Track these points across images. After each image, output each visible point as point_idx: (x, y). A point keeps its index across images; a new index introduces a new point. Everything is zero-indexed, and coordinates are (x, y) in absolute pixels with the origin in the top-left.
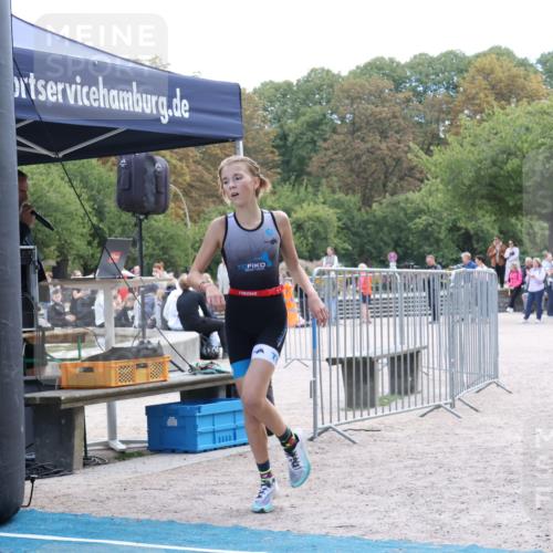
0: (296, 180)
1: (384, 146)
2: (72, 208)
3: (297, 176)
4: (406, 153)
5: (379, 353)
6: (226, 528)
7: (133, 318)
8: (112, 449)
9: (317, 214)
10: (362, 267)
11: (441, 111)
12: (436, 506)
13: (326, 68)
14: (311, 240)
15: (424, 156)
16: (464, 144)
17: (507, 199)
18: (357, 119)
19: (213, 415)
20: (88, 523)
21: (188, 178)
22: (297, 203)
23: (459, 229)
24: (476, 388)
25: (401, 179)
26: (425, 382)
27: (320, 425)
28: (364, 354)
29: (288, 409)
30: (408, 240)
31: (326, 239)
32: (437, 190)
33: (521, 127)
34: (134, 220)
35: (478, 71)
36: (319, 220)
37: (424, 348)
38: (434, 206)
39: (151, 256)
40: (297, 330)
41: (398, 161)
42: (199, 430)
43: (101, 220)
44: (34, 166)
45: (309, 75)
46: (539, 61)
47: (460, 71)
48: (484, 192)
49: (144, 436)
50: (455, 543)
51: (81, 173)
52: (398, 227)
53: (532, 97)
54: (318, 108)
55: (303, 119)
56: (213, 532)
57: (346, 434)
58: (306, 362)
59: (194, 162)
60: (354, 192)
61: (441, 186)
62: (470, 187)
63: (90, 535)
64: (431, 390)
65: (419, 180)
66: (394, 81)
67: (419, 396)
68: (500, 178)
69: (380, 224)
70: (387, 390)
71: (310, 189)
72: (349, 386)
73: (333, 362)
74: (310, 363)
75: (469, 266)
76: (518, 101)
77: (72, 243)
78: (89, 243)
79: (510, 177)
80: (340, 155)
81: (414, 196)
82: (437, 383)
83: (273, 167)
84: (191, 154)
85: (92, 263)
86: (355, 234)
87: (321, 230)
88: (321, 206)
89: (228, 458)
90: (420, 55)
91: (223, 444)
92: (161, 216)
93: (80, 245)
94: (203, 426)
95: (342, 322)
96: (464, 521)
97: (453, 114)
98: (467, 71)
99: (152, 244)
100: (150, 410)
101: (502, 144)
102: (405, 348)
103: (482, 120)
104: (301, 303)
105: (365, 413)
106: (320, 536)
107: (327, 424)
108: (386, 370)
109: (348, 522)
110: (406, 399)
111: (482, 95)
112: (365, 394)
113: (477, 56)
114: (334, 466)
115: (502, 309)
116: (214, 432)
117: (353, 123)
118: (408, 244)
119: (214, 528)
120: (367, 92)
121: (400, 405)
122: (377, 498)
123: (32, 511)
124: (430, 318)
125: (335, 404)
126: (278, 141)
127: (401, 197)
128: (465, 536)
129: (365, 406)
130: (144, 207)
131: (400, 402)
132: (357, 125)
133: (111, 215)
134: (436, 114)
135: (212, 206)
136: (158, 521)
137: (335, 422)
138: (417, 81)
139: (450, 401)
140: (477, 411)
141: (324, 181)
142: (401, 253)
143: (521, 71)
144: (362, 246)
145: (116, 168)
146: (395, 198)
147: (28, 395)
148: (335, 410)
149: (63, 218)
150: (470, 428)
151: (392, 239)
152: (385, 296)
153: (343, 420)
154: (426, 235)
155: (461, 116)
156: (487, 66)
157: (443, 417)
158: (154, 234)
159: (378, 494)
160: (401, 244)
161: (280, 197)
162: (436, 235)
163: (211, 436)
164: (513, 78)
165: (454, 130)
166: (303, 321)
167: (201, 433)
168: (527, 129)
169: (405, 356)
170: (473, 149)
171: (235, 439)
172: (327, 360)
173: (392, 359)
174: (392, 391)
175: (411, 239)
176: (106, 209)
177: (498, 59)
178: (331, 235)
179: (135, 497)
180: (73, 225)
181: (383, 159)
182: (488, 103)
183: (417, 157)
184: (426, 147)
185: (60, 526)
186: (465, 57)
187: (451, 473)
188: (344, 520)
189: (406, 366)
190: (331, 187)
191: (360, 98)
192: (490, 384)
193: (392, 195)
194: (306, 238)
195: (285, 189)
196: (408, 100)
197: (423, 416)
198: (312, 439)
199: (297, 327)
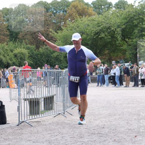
0: (14, 40)
5: (40, 97)
9: (22, 52)
13: (24, 4)
14: (19, 60)
15: (56, 34)
16: (68, 30)
22: (14, 48)
24: (71, 108)
25: (49, 40)
26: (55, 106)
27: (21, 120)
28: (36, 97)
29: (11, 116)
30: (51, 60)
33: (86, 24)
35: (73, 6)
36: (22, 53)
37: (55, 95)
40: (14, 89)
41: (48, 35)
46: (92, 4)
47: (67, 6)
52: (48, 56)
53: (90, 15)
57: (29, 123)
58: (17, 100)
60: (33, 44)
61: (61, 43)
64: (57, 108)
65: (54, 41)
66: (46, 9)
67: (53, 111)
69: (42, 55)
70: (43, 109)
71: (19, 43)
73: (25, 100)
76: (85, 16)
79: (83, 40)
82: (59, 106)
83: (7, 36)
86: (34, 58)
87: (23, 57)
88: (23, 49)
97: (65, 20)
98: (69, 6)
101: (80, 30)
102: (49, 95)
103: (74, 22)
105: (36, 117)
107: (23, 120)
108: (43, 103)
110: (49, 112)
111: (74, 14)
112: (36, 110)
113: (73, 2)
114: (26, 134)
118: (51, 62)
121: (47, 114)
129: (36, 114)
131: (47, 112)
134: (60, 20)
137: (26, 119)
138: (54, 9)
139: (63, 112)
140: (72, 115)
141: (23, 41)
143: (86, 7)
144: (36, 62)
146: (47, 47)
148: (26, 116)
150: (69, 121)
151: (46, 60)
153: (28, 119)
154: (57, 59)
155: (68, 21)
156: (76, 5)
157: (61, 117)
160: (49, 61)
161: (9, 46)
162: (60, 59)
164: (84, 9)
165: (65, 25)
168: (88, 25)
169: (49, 98)
170: (71, 31)
172: (24, 99)
173: (45, 99)
174: (45, 109)
175: (52, 60)
177: (79, 3)
178: (26, 59)
181: (43, 34)
182: (76, 17)
183: (53, 34)
186: (69, 2)
187: (63, 135)
189: (49, 101)
190: (26, 43)
192: (76, 106)
195: (11, 43)
196: (51, 15)
197: (54, 117)
198: (18, 125)
199: (14, 88)
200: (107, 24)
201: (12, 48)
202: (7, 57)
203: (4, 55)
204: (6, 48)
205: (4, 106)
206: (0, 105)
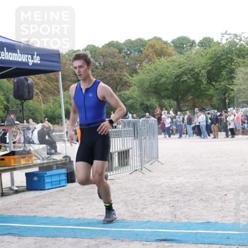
1: (115, 74)
4: (124, 76)
5: (114, 151)
6: (57, 218)
8: (12, 190)
11: (136, 61)
12: (135, 207)
13: (93, 45)
15: (131, 78)
16: (145, 73)
17: (161, 93)
19: (51, 176)
20: (3, 218)
21: (42, 87)
23: (144, 104)
24: (150, 163)
25: (122, 86)
26: (131, 161)
32: (135, 90)
33: (165, 66)
35: (150, 46)
37: (131, 148)
38: (134, 96)
39: (28, 116)
41: (121, 79)
42: (46, 181)
43: (8, 103)
45: (87, 47)
46: (172, 42)
47: (143, 46)
48: (153, 90)
49: (25, 184)
50: (142, 220)
53: (170, 55)
59: (44, 80)
61: (137, 89)
62: (147, 88)
64: (133, 164)
65: (129, 86)
66: (119, 49)
67: (129, 167)
68: (159, 85)
70: (117, 165)
76: (164, 57)
78: (4, 112)
79: (162, 85)
80: (99, 77)
81: (127, 92)
82: (136, 161)
84: (43, 77)
89: (57, 191)
90: (128, 40)
91: (55, 186)
92: (31, 101)
94: (47, 180)
96: (145, 212)
97: (141, 62)
99: (28, 112)
100: (27, 174)
101: (159, 73)
102: (124, 149)
103: (152, 64)
105: (109, 173)
106: (92, 219)
108: (117, 158)
110: (124, 168)
111: (151, 54)
112: (109, 166)
113: (149, 40)
115: (160, 134)
116: (51, 182)
117: (104, 65)
119: (51, 217)
120: (108, 53)
127: (123, 92)
128: (145, 217)
129: (109, 170)
130: (24, 97)
131: (122, 169)
133: (12, 101)
134: (134, 62)
135: (51, 97)
136: (30, 216)
138: (128, 49)
139: (140, 168)
140: (151, 171)
143: (165, 46)
145: (13, 83)
150: (148, 178)
154: (132, 107)
155: (143, 62)
156: (153, 44)
157: (138, 174)
158: (29, 108)
162: (135, 107)
163: (50, 184)
164: (162, 48)
165: (141, 68)
167: (47, 183)
168: (168, 67)
169: (124, 152)
170: (148, 75)
171: (60, 184)
173: (119, 153)
174: (119, 165)
177: (157, 41)
179: (21, 207)
181: (115, 79)
182: (153, 57)
183: (128, 78)
184: (131, 74)
186: (145, 41)
187: (141, 194)
191: (106, 56)
192: (155, 161)
193: (119, 92)
196: (124, 57)
197: (131, 174)
200: (190, 65)
206: (68, 161)
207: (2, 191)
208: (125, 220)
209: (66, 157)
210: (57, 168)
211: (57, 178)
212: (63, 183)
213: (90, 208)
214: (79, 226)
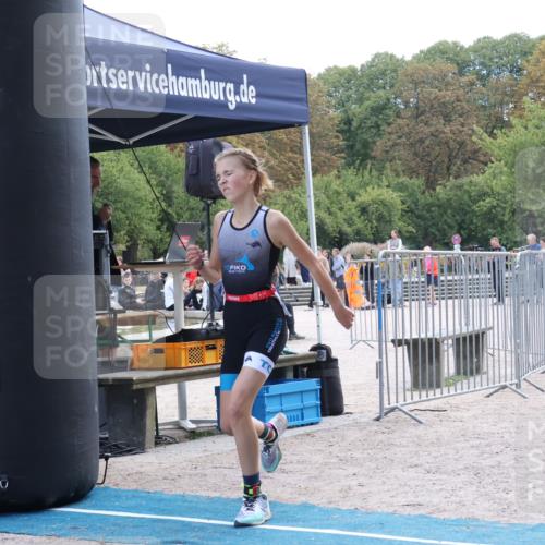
0: (360, 164)
1: (447, 129)
2: (141, 194)
3: (362, 161)
4: (471, 136)
5: (444, 334)
6: (296, 506)
7: (202, 300)
8: (182, 428)
9: (382, 197)
10: (427, 249)
11: (505, 94)
12: (503, 486)
13: (390, 53)
14: (375, 223)
15: (489, 139)
16: (529, 126)
18: (421, 104)
19: (281, 395)
20: (161, 500)
22: (360, 187)
24: (541, 368)
25: (465, 162)
26: (490, 363)
27: (386, 405)
28: (430, 335)
29: (354, 390)
30: (472, 222)
31: (390, 222)
32: (501, 173)
34: (202, 205)
35: (543, 53)
36: (383, 203)
37: (490, 329)
38: (498, 189)
40: (363, 312)
41: (462, 144)
42: (267, 410)
43: (170, 206)
44: (105, 153)
45: (373, 60)
47: (524, 54)
49: (214, 416)
50: (522, 522)
51: (150, 159)
52: (462, 210)
54: (381, 93)
55: (367, 103)
56: (282, 509)
57: (413, 414)
58: (371, 343)
59: (260, 147)
60: (418, 175)
61: (505, 169)
63: (163, 512)
64: (497, 370)
65: (483, 163)
66: (458, 64)
67: (484, 377)
69: (443, 206)
70: (452, 370)
71: (374, 173)
72: (415, 367)
73: (398, 343)
74: (376, 345)
75: (534, 247)
77: (142, 228)
78: (158, 228)
80: (404, 139)
81: (478, 179)
82: (502, 363)
83: (339, 152)
84: (257, 140)
85: (162, 247)
86: (418, 217)
87: (385, 213)
88: (385, 190)
89: (296, 437)
90: (485, 38)
91: (291, 423)
93: (150, 230)
94: (271, 406)
95: (407, 303)
97: (516, 97)
98: (531, 54)
102: (470, 329)
104: (367, 285)
105: (431, 393)
106: (388, 514)
107: (393, 405)
108: (451, 351)
109: (416, 501)
110: (472, 379)
112: (431, 375)
113: (542, 39)
114: (401, 445)
117: (417, 108)
118: (472, 227)
119: (283, 505)
120: (431, 76)
121: (465, 386)
122: (444, 477)
123: (107, 488)
124: (495, 300)
125: (401, 384)
126: (342, 125)
127: (465, 180)
128: (532, 515)
129: (431, 386)
130: (212, 192)
132: (421, 109)
133: (180, 200)
134: (500, 97)
136: (228, 499)
137: (401, 402)
138: (482, 64)
139: (516, 381)
140: (542, 391)
141: (388, 165)
142: (465, 236)
144: (426, 229)
145: (184, 154)
146: (459, 181)
147: (102, 376)
148: (401, 391)
149: (133, 204)
150: (535, 408)
151: (456, 221)
152: (450, 278)
154: (490, 217)
155: (525, 98)
157: (509, 397)
159: (445, 473)
160: (465, 226)
161: (344, 181)
162: (500, 217)
165: (518, 113)
166: (368, 304)
167: (270, 414)
169: (471, 337)
170: (537, 131)
171: (303, 418)
172: (393, 341)
173: (458, 340)
174: (458, 372)
175: (475, 221)
176: (175, 195)
178: (395, 219)
179: (205, 475)
180: (142, 210)
181: (447, 143)
183: (481, 139)
184: (489, 130)
185: (133, 502)
186: (529, 40)
187: (518, 453)
188: (411, 499)
189: (471, 347)
190: (395, 170)
191: (424, 82)
193: (456, 178)
194: (370, 221)
195: (350, 173)
196: (472, 84)
197: (488, 396)
198: (378, 419)
199: (362, 309)
201: (352, 188)
202: (339, 214)
203: (328, 208)
204: (335, 187)
205: (336, 360)
206: (324, 359)
207: (157, 430)
208: (477, 520)
209: (318, 348)
210: (297, 377)
211: (294, 403)
212: (311, 416)
213: (384, 483)
214: (355, 529)
